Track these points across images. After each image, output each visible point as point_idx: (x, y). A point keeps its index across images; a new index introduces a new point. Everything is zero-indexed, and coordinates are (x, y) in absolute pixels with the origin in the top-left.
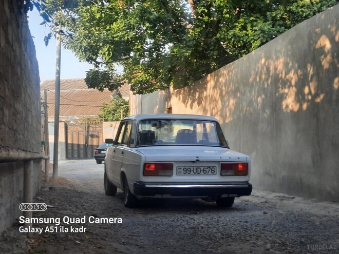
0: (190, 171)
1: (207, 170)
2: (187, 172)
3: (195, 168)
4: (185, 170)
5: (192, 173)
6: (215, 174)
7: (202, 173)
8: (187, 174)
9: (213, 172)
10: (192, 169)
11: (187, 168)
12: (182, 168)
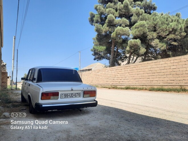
0: (68, 96)
1: (77, 95)
2: (66, 96)
3: (70, 94)
4: (65, 95)
5: (69, 97)
6: (80, 96)
7: (74, 96)
8: (66, 97)
9: (79, 95)
10: (69, 95)
11: (66, 94)
12: (64, 94)
